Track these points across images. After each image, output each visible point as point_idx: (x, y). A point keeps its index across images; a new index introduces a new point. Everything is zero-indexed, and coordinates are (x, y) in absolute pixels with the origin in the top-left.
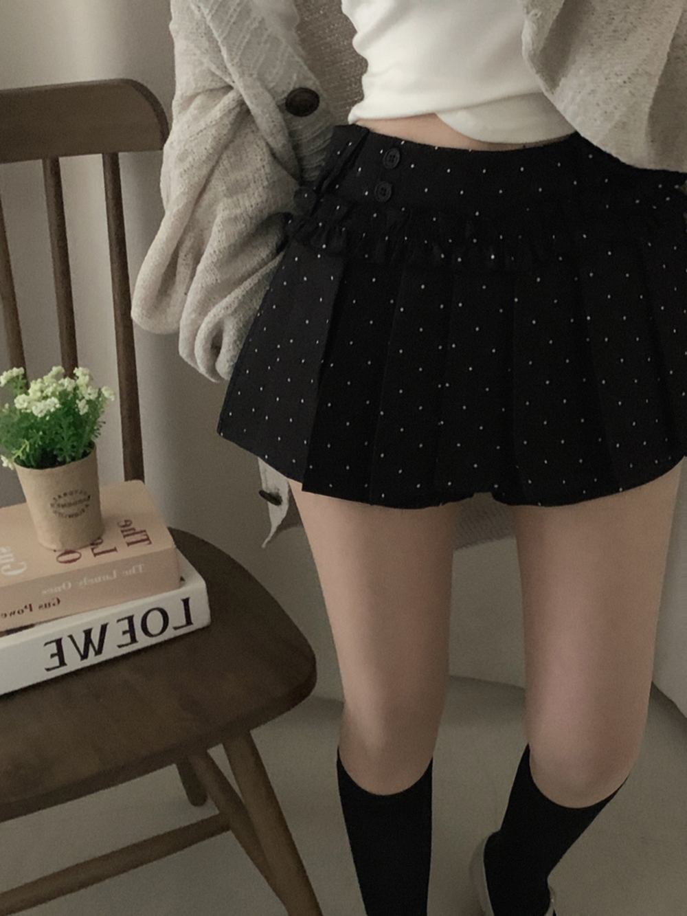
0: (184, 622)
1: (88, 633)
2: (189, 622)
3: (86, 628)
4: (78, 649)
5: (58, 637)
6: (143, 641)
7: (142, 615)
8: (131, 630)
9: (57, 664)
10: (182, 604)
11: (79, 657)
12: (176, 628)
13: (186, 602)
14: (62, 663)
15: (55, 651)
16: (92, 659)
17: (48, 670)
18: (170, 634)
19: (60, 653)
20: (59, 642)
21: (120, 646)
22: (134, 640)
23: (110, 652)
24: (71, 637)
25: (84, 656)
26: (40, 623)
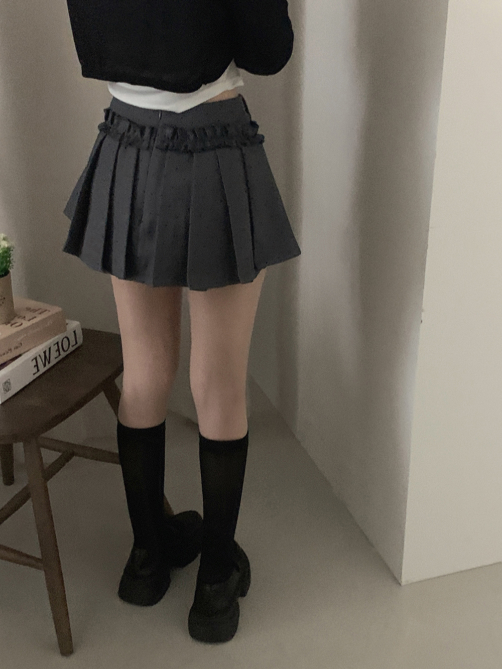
0: (74, 343)
1: (45, 352)
2: (76, 343)
3: (44, 350)
4: (42, 361)
5: (34, 357)
6: (63, 354)
7: (61, 340)
8: (58, 350)
9: (36, 370)
10: (73, 333)
11: (43, 366)
12: (73, 346)
13: (75, 332)
14: (38, 370)
15: (35, 364)
16: (48, 366)
17: (34, 374)
18: (72, 349)
19: (37, 366)
20: (36, 359)
21: (56, 358)
22: (60, 355)
23: (53, 362)
24: (40, 356)
25: (45, 365)
26: (24, 353)
